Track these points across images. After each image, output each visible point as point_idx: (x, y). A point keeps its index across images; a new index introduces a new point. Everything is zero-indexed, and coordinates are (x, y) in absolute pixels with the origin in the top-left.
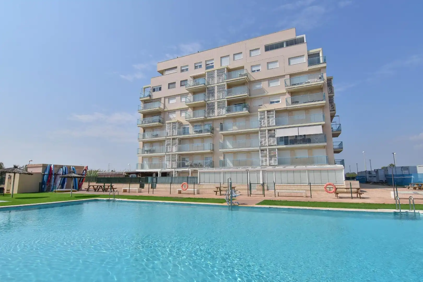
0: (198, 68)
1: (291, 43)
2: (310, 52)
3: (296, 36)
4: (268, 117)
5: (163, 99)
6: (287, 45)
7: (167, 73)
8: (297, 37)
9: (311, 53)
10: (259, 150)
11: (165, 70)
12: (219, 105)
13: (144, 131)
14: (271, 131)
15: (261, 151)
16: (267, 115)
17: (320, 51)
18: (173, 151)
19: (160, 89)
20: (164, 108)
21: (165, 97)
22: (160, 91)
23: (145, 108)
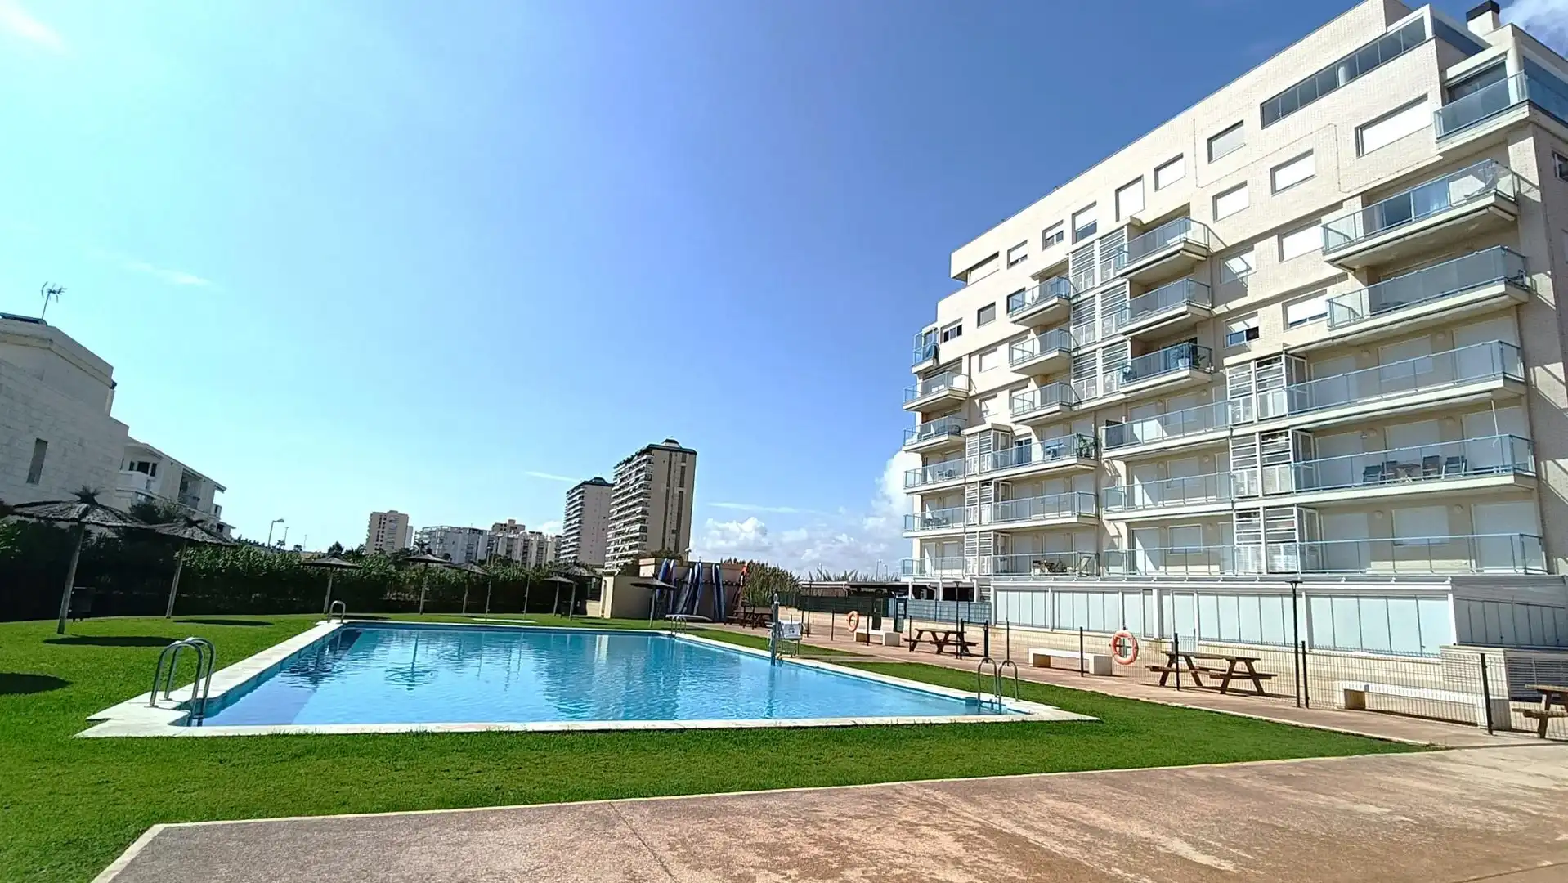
0: (1053, 241)
1: (1363, 62)
2: (1449, 78)
3: (1388, 24)
4: (1260, 386)
5: (965, 360)
6: (1352, 76)
7: (975, 275)
8: (1390, 28)
9: (1451, 79)
10: (1230, 512)
11: (971, 269)
12: (1109, 360)
13: (925, 463)
14: (1274, 436)
15: (1240, 516)
16: (1259, 376)
17: (1505, 53)
18: (983, 522)
19: (959, 331)
20: (970, 390)
21: (970, 355)
22: (960, 337)
23: (926, 391)
